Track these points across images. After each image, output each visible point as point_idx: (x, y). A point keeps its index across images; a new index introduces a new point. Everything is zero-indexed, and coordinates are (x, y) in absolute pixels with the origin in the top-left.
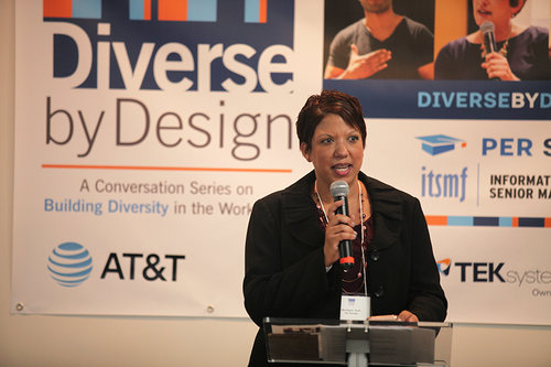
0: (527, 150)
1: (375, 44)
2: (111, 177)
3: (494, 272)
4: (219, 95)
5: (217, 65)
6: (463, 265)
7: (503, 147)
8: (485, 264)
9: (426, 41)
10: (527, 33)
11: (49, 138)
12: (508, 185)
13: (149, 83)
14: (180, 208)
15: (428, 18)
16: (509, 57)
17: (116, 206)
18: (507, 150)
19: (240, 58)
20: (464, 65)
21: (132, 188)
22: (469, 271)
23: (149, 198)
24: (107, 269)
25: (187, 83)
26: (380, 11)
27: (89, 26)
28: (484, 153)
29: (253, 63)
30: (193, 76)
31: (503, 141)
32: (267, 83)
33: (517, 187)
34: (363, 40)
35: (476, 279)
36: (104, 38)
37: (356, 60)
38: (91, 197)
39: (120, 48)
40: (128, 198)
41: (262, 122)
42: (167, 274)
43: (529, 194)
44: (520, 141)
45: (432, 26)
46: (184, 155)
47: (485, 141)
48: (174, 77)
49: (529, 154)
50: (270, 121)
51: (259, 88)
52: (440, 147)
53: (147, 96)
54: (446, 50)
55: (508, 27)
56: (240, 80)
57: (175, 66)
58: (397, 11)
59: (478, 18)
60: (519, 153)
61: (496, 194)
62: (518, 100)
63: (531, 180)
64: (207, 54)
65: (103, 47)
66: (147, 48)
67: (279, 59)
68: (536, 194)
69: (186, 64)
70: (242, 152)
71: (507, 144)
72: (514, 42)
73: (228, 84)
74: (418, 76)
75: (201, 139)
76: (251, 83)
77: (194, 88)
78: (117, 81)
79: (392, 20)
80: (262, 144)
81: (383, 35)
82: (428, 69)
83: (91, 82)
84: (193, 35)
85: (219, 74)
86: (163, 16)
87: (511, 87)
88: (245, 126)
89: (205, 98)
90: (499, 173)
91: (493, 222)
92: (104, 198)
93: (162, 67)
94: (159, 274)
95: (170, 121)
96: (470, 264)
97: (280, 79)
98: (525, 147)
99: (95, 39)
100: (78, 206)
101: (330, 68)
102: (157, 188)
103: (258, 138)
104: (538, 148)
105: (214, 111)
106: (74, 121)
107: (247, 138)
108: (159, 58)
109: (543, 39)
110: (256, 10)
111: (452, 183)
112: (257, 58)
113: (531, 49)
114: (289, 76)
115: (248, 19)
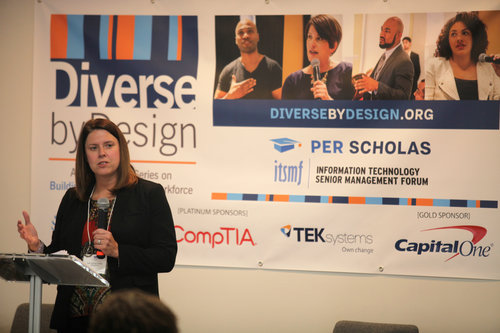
0: (339, 148)
1: (247, 75)
3: (318, 234)
4: (152, 110)
5: (151, 89)
6: (299, 230)
7: (325, 147)
8: (312, 229)
10: (339, 67)
11: (53, 140)
12: (327, 174)
13: (111, 103)
16: (327, 84)
18: (327, 149)
19: (164, 85)
20: (299, 89)
22: (303, 233)
25: (134, 102)
26: (250, 51)
27: (76, 64)
28: (313, 151)
29: (171, 88)
30: (137, 97)
31: (324, 142)
32: (180, 102)
33: (333, 175)
34: (240, 72)
35: (307, 240)
36: (85, 72)
37: (234, 85)
39: (95, 79)
41: (178, 128)
43: (340, 180)
44: (335, 142)
45: (280, 61)
47: (313, 142)
48: (127, 98)
49: (341, 152)
50: (182, 128)
51: (175, 106)
52: (285, 147)
53: (110, 111)
54: (290, 79)
55: (327, 62)
56: (164, 100)
57: (127, 91)
59: (309, 56)
60: (335, 152)
61: (319, 180)
62: (332, 114)
63: (341, 170)
64: (145, 81)
65: (85, 78)
66: (111, 78)
67: (187, 85)
68: (343, 180)
69: (133, 90)
70: (168, 150)
71: (327, 144)
72: (331, 72)
73: (157, 103)
74: (272, 97)
75: (141, 140)
76: (170, 103)
77: (138, 106)
78: (92, 102)
79: (257, 57)
80: (178, 145)
81: (252, 68)
82: (278, 92)
83: (77, 103)
84: (136, 69)
86: (119, 57)
87: (328, 105)
88: (168, 131)
89: (145, 112)
90: (322, 165)
91: (316, 199)
93: (119, 91)
95: (123, 128)
96: (302, 229)
97: (188, 99)
98: (338, 146)
99: (80, 72)
101: (218, 91)
103: (176, 141)
104: (346, 148)
105: (150, 123)
106: (68, 127)
107: (169, 140)
108: (118, 84)
109: (349, 70)
110: (174, 52)
111: (293, 172)
112: (173, 84)
113: (341, 78)
114: (193, 97)
115: (170, 58)
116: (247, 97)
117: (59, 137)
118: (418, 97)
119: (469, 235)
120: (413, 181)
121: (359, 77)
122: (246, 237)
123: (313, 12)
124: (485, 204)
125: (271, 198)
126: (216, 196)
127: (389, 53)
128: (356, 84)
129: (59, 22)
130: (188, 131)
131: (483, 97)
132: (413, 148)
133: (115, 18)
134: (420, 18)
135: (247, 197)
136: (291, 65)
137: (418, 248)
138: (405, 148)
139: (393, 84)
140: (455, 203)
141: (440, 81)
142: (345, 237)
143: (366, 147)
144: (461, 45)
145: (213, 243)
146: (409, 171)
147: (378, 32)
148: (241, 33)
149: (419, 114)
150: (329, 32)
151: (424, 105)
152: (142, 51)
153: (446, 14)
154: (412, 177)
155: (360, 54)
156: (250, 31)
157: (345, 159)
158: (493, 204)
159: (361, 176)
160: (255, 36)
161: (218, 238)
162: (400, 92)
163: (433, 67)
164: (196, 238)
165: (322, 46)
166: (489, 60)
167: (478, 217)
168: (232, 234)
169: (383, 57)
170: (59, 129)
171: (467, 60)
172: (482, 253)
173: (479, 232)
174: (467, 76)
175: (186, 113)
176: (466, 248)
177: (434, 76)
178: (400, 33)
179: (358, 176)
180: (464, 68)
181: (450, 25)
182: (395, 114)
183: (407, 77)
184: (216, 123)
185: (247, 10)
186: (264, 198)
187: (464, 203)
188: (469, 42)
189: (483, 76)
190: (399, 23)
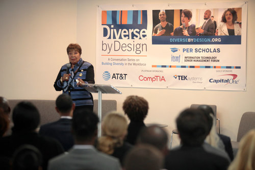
1: (162, 28)
2: (114, 57)
3: (185, 78)
4: (133, 40)
5: (132, 33)
6: (179, 76)
8: (183, 76)
9: (172, 27)
10: (191, 25)
12: (188, 59)
13: (120, 38)
14: (126, 64)
15: (173, 23)
16: (188, 31)
17: (115, 64)
18: (188, 51)
19: (136, 32)
20: (179, 32)
21: (117, 60)
22: (180, 77)
23: (120, 62)
24: (113, 77)
25: (127, 37)
26: (163, 21)
27: (109, 26)
28: (183, 52)
29: (139, 33)
30: (128, 36)
31: (187, 49)
32: (142, 37)
33: (190, 59)
34: (160, 28)
35: (182, 79)
36: (112, 28)
37: (159, 32)
38: (110, 62)
39: (115, 30)
40: (117, 62)
41: (141, 45)
42: (124, 78)
43: (192, 61)
45: (173, 24)
46: (126, 53)
47: (183, 49)
48: (125, 36)
49: (192, 52)
51: (140, 38)
52: (175, 50)
53: (120, 40)
54: (176, 29)
55: (188, 24)
56: (137, 36)
57: (125, 34)
59: (182, 22)
60: (190, 52)
61: (185, 61)
62: (189, 40)
63: (192, 58)
64: (131, 31)
65: (112, 30)
66: (120, 30)
67: (144, 32)
69: (127, 34)
70: (138, 52)
72: (189, 27)
73: (135, 37)
74: (170, 35)
75: (130, 49)
76: (139, 37)
77: (129, 38)
78: (114, 37)
79: (166, 23)
81: (164, 26)
82: (172, 34)
83: (110, 38)
84: (128, 27)
85: (133, 35)
87: (188, 37)
88: (138, 46)
89: (131, 41)
90: (187, 56)
91: (184, 67)
92: (112, 62)
93: (123, 34)
94: (122, 78)
95: (124, 45)
97: (144, 36)
98: (191, 50)
99: (111, 28)
100: (107, 64)
101: (153, 34)
102: (122, 60)
103: (141, 49)
104: (194, 51)
105: (132, 43)
106: (107, 45)
107: (139, 49)
108: (122, 32)
109: (194, 26)
110: (140, 22)
113: (192, 29)
114: (146, 35)
115: (139, 23)
116: (162, 35)
117: (104, 49)
118: (216, 35)
119: (232, 77)
120: (215, 61)
121: (198, 28)
122: (163, 79)
124: (237, 68)
125: (171, 66)
126: (153, 66)
127: (207, 21)
128: (197, 31)
129: (104, 13)
130: (144, 46)
131: (236, 34)
132: (215, 51)
133: (121, 11)
134: (216, 10)
135: (163, 66)
136: (176, 25)
137: (216, 81)
138: (212, 51)
139: (208, 31)
140: (227, 67)
141: (223, 29)
142: (193, 78)
143: (200, 51)
144: (229, 18)
145: (152, 81)
146: (213, 58)
147: (203, 15)
148: (161, 15)
149: (216, 40)
150: (188, 15)
151: (218, 37)
152: (130, 21)
153: (224, 9)
154: (214, 59)
155: (198, 22)
156: (163, 15)
157: (193, 54)
158: (239, 68)
159: (199, 59)
160: (165, 16)
161: (154, 79)
162: (210, 33)
163: (220, 25)
164: (147, 79)
165: (186, 19)
166: (238, 23)
167: (235, 71)
168: (158, 78)
169: (205, 22)
170: (104, 46)
171: (231, 23)
172: (236, 83)
173: (235, 76)
174: (231, 28)
175: (143, 41)
176: (231, 81)
177: (221, 28)
178: (210, 15)
179: (197, 59)
180: (230, 26)
181: (226, 12)
182: (209, 40)
183: (213, 29)
184: (153, 44)
185: (163, 8)
186: (168, 66)
187: (230, 67)
188: (231, 17)
189: (236, 28)
190: (210, 11)
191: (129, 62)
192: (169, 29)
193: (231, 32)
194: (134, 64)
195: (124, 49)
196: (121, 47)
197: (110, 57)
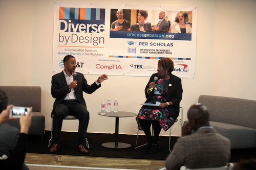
1: (120, 24)
2: (71, 48)
3: (141, 67)
4: (91, 33)
5: (90, 28)
6: (135, 65)
8: (139, 65)
9: (129, 24)
10: (147, 23)
11: (59, 41)
12: (144, 51)
13: (78, 31)
14: (83, 54)
16: (144, 27)
17: (72, 54)
18: (143, 45)
19: (94, 27)
20: (136, 29)
21: (75, 50)
23: (77, 52)
25: (85, 31)
26: (121, 18)
27: (67, 21)
28: (139, 45)
29: (97, 28)
30: (86, 30)
32: (99, 31)
34: (118, 24)
35: (137, 68)
37: (116, 27)
38: (67, 52)
39: (73, 25)
40: (74, 52)
41: (99, 38)
42: (81, 66)
43: (147, 52)
45: (130, 21)
46: (84, 44)
47: (140, 43)
48: (82, 30)
50: (100, 38)
51: (98, 32)
52: (131, 44)
53: (77, 33)
54: (133, 26)
55: (144, 22)
56: (95, 31)
57: (83, 28)
58: (124, 19)
59: (138, 20)
61: (141, 52)
62: (145, 35)
63: (148, 50)
64: (89, 26)
65: (70, 24)
66: (78, 25)
67: (102, 27)
69: (85, 28)
70: (95, 44)
71: (143, 43)
72: (145, 25)
73: (92, 31)
75: (87, 41)
77: (86, 32)
78: (72, 31)
80: (98, 43)
81: (121, 23)
82: (129, 29)
83: (67, 31)
84: (86, 22)
85: (91, 29)
86: (81, 19)
87: (144, 33)
88: (95, 39)
89: (88, 34)
90: (142, 49)
91: (141, 57)
92: (69, 52)
93: (80, 28)
94: (79, 66)
95: (82, 38)
97: (102, 30)
98: (147, 44)
99: (68, 23)
100: (64, 54)
101: (111, 29)
102: (79, 50)
103: (98, 41)
104: (149, 44)
105: (90, 36)
106: (64, 38)
107: (96, 41)
109: (150, 24)
110: (98, 18)
111: (134, 50)
112: (98, 27)
113: (148, 26)
114: (104, 30)
115: (96, 19)
116: (120, 30)
117: (61, 40)
118: (169, 32)
119: (183, 67)
120: (168, 53)
121: (153, 26)
122: (120, 67)
123: (140, 9)
124: (187, 59)
125: (127, 57)
126: (110, 56)
127: (161, 20)
128: (153, 28)
130: (102, 39)
131: (187, 32)
132: (168, 45)
133: (80, 9)
134: (170, 12)
135: (119, 57)
136: (133, 22)
138: (166, 45)
139: (163, 28)
140: (179, 59)
141: (176, 28)
142: (149, 67)
143: (155, 44)
144: (181, 19)
145: (109, 68)
146: (167, 51)
148: (118, 13)
149: (170, 36)
150: (144, 14)
151: (172, 34)
152: (88, 18)
153: (177, 12)
155: (153, 20)
156: (121, 13)
157: (149, 47)
158: (190, 59)
160: (122, 14)
161: (111, 68)
162: (165, 30)
163: (174, 24)
164: (104, 67)
165: (142, 18)
166: (189, 23)
167: (185, 62)
168: (115, 66)
170: (61, 38)
171: (183, 23)
172: (186, 71)
173: (186, 66)
174: (183, 27)
175: (101, 34)
176: (182, 70)
177: (174, 27)
178: (164, 15)
179: (153, 52)
180: (182, 25)
181: (178, 14)
182: (163, 36)
183: (167, 27)
184: (110, 37)
185: (120, 8)
186: (125, 57)
187: (182, 59)
188: (183, 18)
189: (187, 27)
190: (164, 13)
191: (87, 52)
192: (126, 25)
193: (183, 30)
194: (92, 54)
195: (81, 41)
196: (78, 39)
197: (67, 48)
